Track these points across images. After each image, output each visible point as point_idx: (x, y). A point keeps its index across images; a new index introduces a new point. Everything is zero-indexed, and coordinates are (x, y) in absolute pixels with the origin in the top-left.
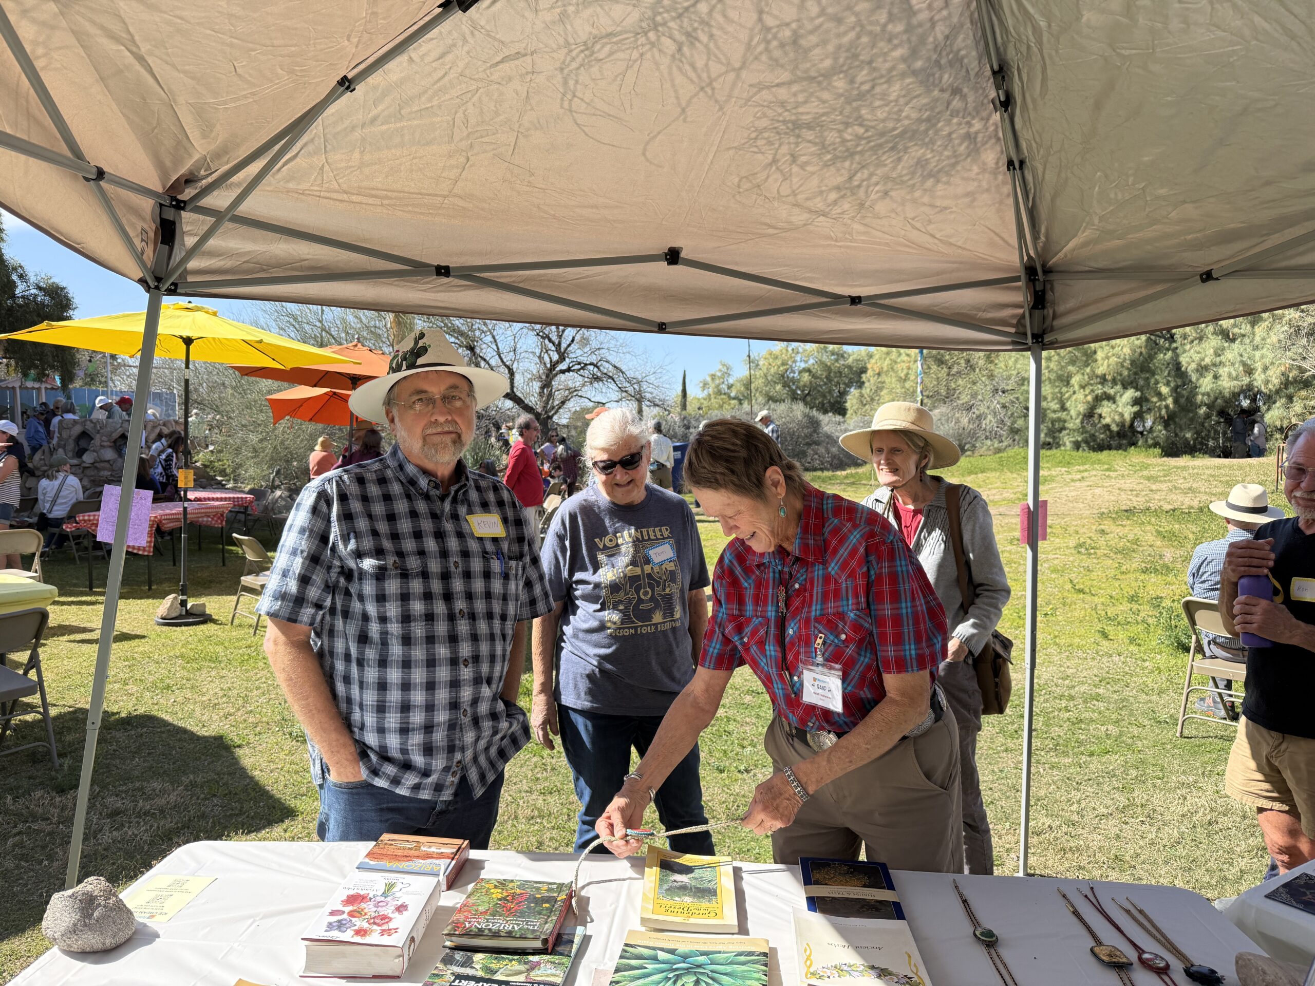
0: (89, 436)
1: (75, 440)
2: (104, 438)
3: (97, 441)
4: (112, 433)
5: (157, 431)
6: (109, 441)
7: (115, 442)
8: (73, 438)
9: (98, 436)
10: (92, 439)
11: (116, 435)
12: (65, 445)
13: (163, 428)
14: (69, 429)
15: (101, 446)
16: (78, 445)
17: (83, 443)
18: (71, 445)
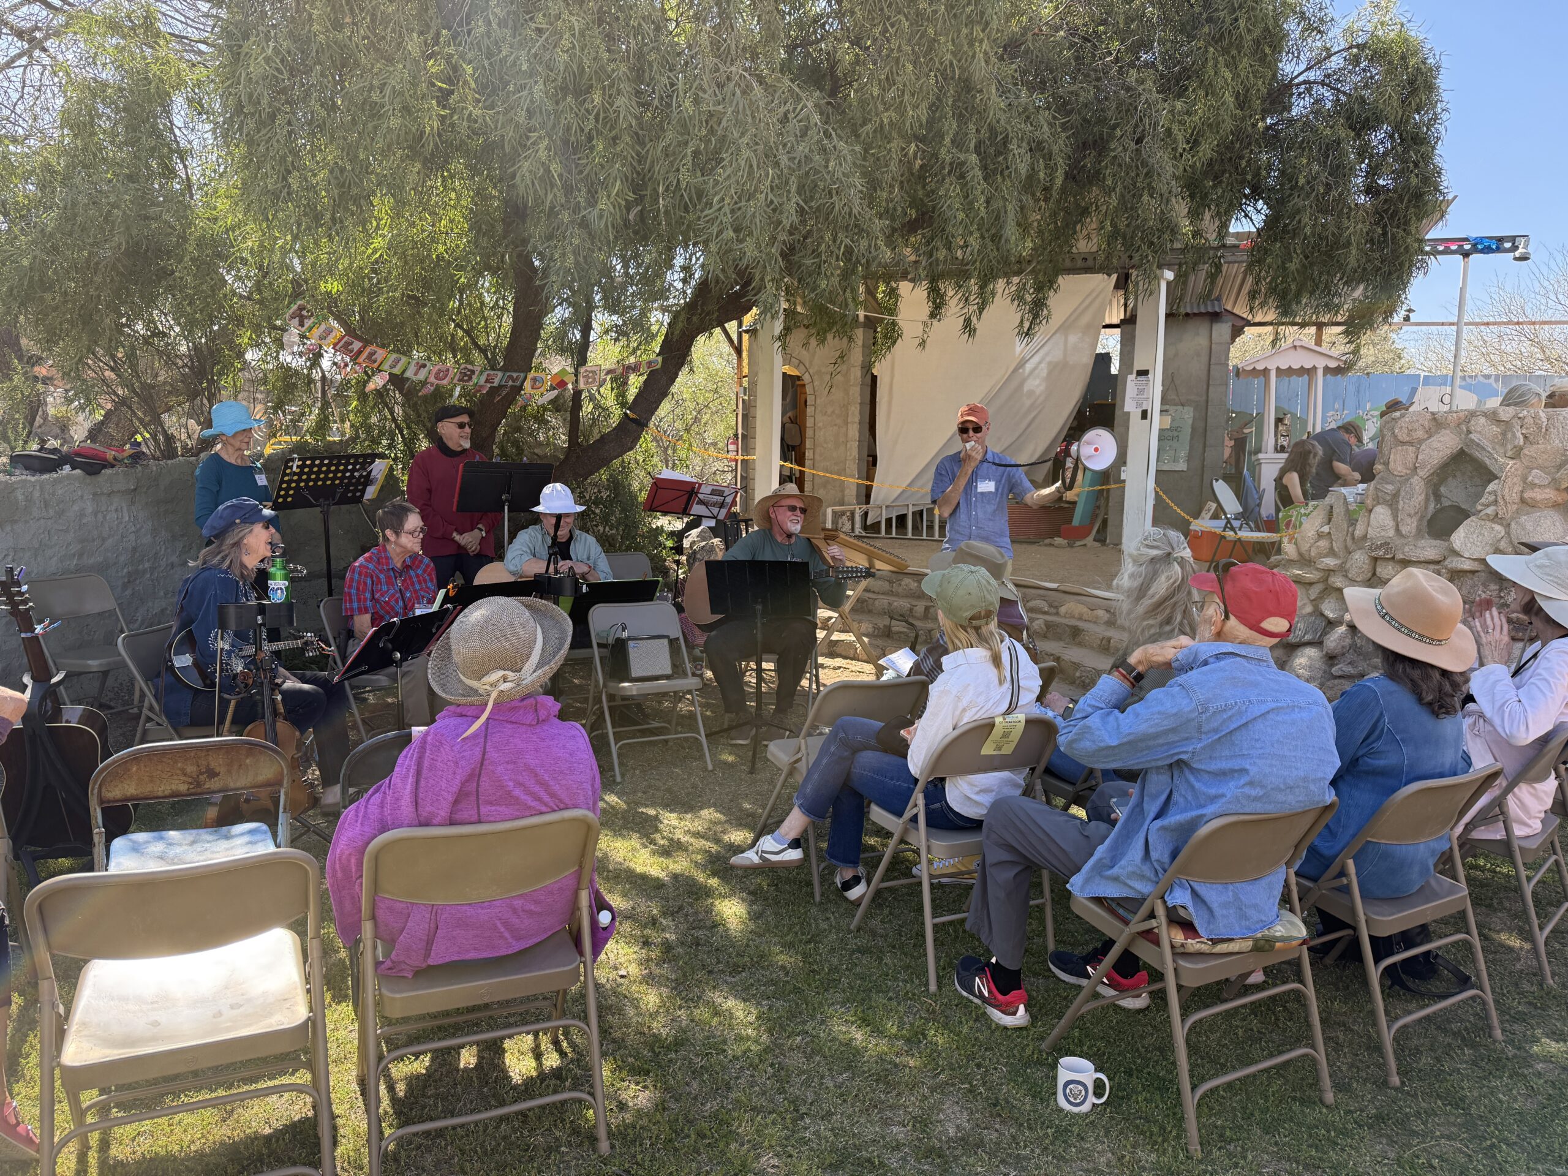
0: (1481, 466)
1: (1428, 481)
2: (1536, 476)
3: (1509, 485)
8: (1422, 473)
9: (1511, 466)
10: (1491, 477)
12: (1396, 495)
14: (1416, 444)
15: (1523, 501)
16: (1438, 496)
17: (1454, 492)
18: (1416, 496)
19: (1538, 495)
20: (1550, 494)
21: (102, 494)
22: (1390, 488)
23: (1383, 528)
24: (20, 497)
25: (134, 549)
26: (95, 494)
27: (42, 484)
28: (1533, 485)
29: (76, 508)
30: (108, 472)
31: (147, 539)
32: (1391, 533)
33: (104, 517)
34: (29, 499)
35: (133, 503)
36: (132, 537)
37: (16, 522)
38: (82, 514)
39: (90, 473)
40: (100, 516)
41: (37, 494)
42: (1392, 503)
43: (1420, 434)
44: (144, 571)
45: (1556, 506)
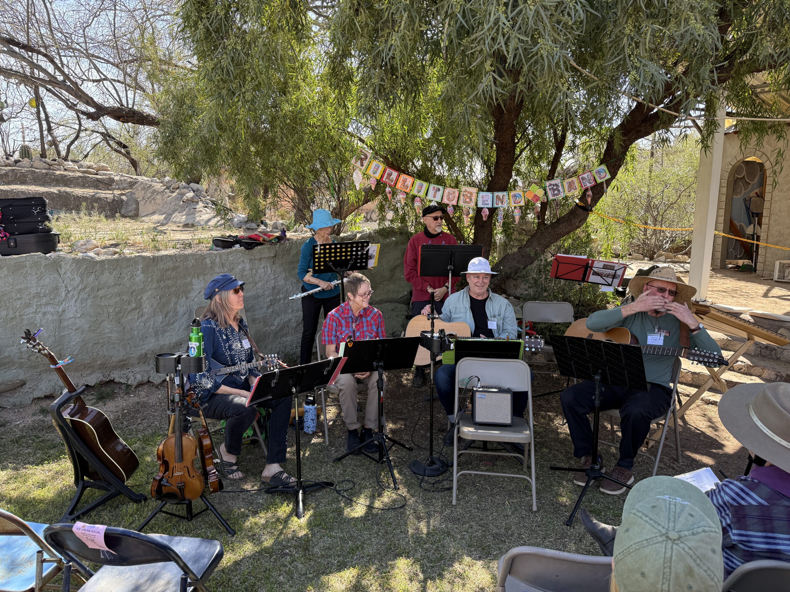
21: (255, 259)
24: (208, 261)
25: (274, 288)
26: (251, 260)
27: (221, 255)
29: (240, 267)
30: (259, 247)
31: (281, 282)
33: (257, 271)
34: (213, 263)
35: (274, 263)
36: (273, 282)
37: (206, 274)
38: (244, 270)
39: (247, 249)
40: (254, 271)
41: (218, 260)
44: (280, 299)
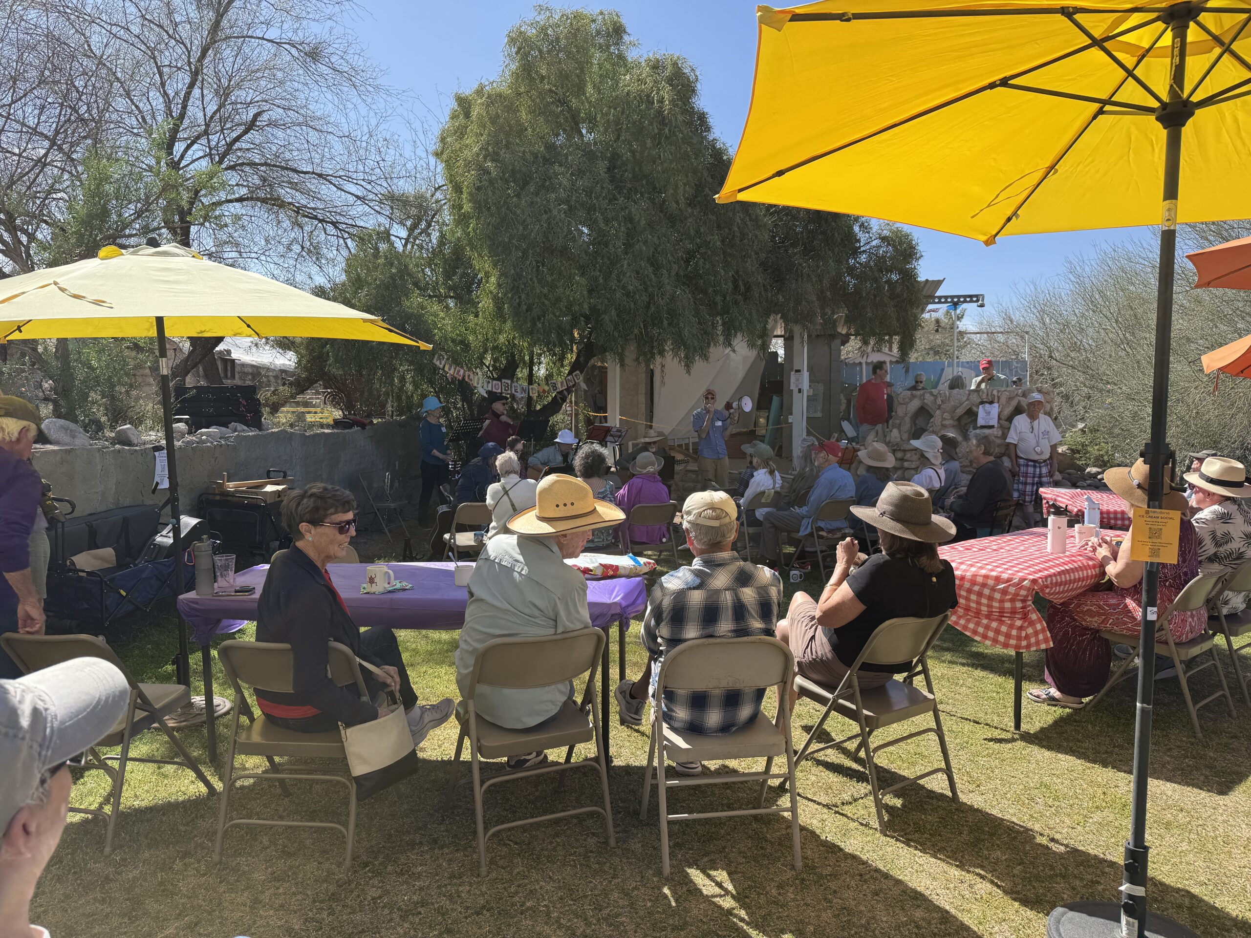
0: (928, 412)
1: (911, 418)
2: (946, 415)
3: (937, 419)
4: (956, 408)
5: (1014, 403)
6: (952, 418)
7: (959, 419)
8: (909, 415)
9: (938, 412)
10: (932, 416)
11: (960, 411)
12: (900, 424)
13: (1021, 398)
14: (906, 404)
15: (942, 425)
16: (915, 425)
17: (920, 422)
18: (907, 425)
19: (947, 422)
20: (951, 422)
22: (898, 421)
23: (896, 438)
28: (945, 419)
32: (899, 440)
42: (899, 427)
43: (907, 400)
45: (953, 426)
